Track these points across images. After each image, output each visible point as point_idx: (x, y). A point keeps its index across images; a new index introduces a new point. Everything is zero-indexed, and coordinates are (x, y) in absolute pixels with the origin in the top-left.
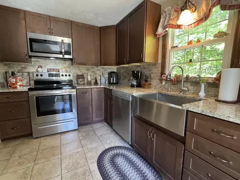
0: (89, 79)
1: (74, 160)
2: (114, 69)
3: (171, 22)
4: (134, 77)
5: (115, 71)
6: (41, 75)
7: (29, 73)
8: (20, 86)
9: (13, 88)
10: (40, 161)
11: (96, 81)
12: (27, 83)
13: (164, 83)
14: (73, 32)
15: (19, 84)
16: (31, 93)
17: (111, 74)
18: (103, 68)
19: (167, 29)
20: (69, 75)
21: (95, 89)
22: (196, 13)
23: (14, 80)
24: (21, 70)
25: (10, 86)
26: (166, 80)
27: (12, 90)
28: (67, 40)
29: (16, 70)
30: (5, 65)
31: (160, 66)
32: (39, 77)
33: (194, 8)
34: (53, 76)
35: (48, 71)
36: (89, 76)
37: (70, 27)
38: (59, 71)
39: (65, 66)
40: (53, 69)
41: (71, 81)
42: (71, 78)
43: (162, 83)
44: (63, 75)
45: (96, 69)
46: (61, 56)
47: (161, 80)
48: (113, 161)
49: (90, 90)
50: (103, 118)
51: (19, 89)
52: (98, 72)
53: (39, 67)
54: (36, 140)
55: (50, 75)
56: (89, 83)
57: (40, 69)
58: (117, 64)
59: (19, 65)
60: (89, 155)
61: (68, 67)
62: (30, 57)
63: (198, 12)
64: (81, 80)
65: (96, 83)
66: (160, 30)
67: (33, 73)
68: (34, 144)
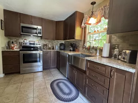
0: (50, 47)
1: (40, 83)
2: (63, 42)
3: (87, 22)
4: (71, 46)
5: (64, 43)
6: (26, 44)
7: (20, 42)
8: (16, 48)
9: (12, 49)
10: (24, 83)
11: (53, 48)
12: (19, 47)
13: (84, 50)
14: (43, 23)
15: (15, 47)
16: (21, 52)
17: (61, 44)
18: (57, 41)
19: (86, 25)
20: (40, 44)
21: (52, 52)
22: (96, 19)
23: (13, 46)
24: (16, 41)
25: (11, 48)
26: (85, 48)
27: (12, 50)
28: (40, 27)
29: (14, 40)
30: (9, 38)
31: (83, 41)
32: (25, 45)
33: (95, 17)
34: (31, 44)
35: (29, 42)
36: (50, 45)
37: (41, 21)
38: (35, 42)
39: (38, 39)
40: (32, 41)
41: (41, 47)
42: (40, 46)
43: (83, 49)
44: (36, 44)
45: (53, 41)
46: (36, 35)
47: (83, 48)
48: (58, 85)
49: (49, 52)
50: (56, 66)
51: (15, 50)
52: (54, 43)
53: (25, 40)
54: (22, 75)
55: (30, 44)
56: (50, 49)
57: (25, 41)
58: (64, 40)
59: (15, 38)
60: (47, 82)
61: (39, 40)
62: (21, 35)
63: (97, 19)
64: (46, 47)
65: (53, 49)
66: (83, 25)
67: (22, 42)
68: (21, 76)
